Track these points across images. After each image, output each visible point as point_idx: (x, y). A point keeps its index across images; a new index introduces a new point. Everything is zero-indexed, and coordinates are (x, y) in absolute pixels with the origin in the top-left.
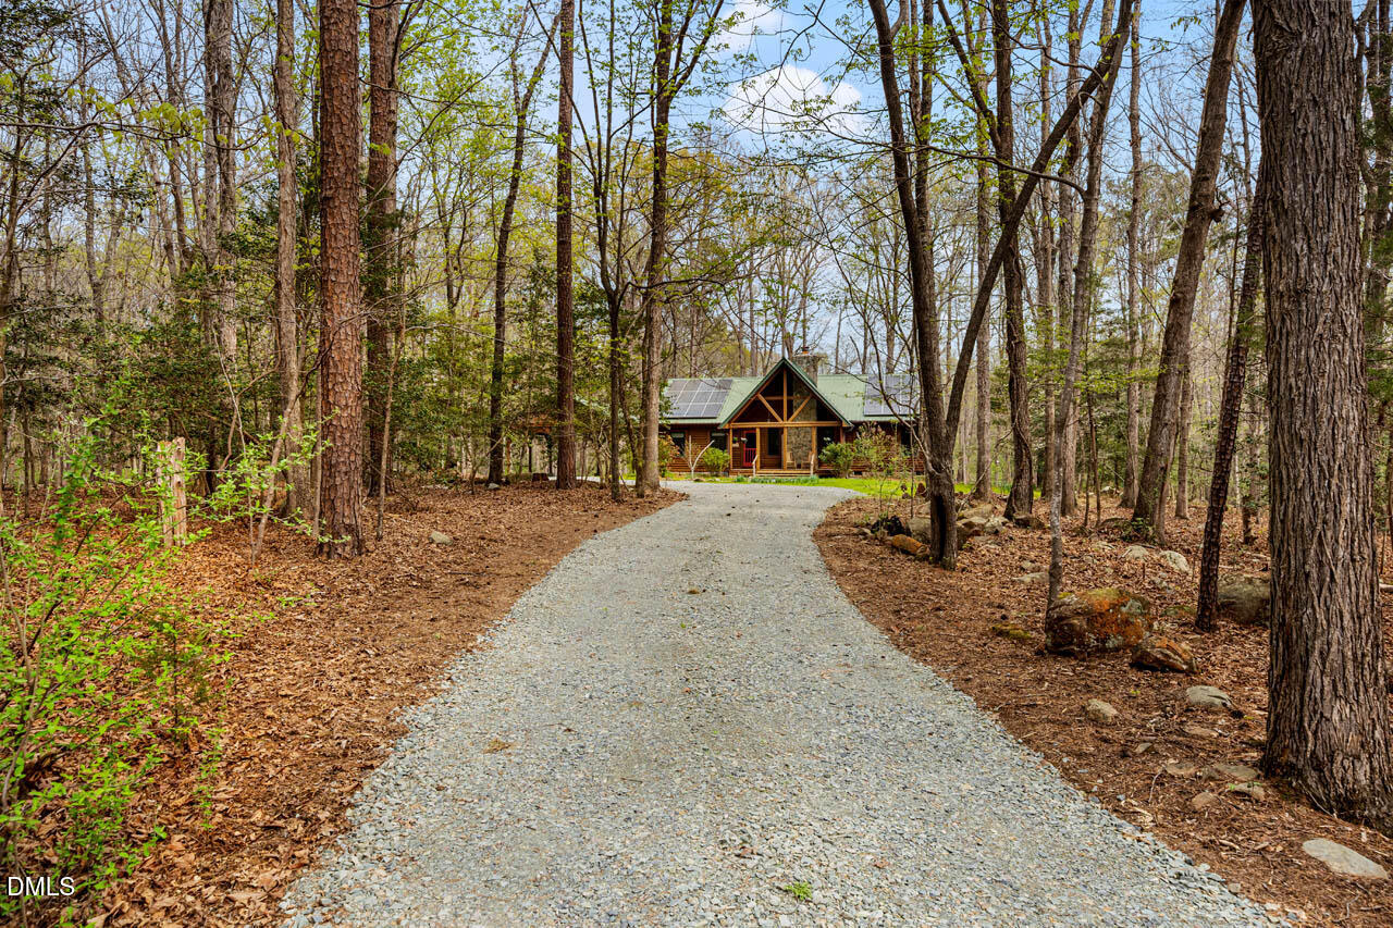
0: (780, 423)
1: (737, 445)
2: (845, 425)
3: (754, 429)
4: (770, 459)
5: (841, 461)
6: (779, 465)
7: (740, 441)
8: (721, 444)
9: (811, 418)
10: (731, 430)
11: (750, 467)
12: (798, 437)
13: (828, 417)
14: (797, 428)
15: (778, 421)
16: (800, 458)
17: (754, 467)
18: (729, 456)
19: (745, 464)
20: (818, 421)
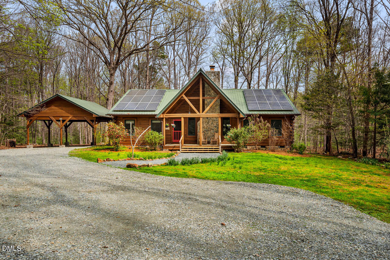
0: (197, 115)
1: (168, 129)
2: (242, 116)
3: (180, 118)
4: (190, 137)
5: (241, 141)
6: (196, 141)
7: (170, 126)
8: (157, 128)
9: (217, 112)
10: (165, 118)
11: (179, 143)
12: (208, 123)
13: (226, 112)
14: (207, 118)
15: (196, 113)
16: (209, 137)
17: (180, 143)
18: (163, 136)
19: (173, 141)
20: (220, 113)
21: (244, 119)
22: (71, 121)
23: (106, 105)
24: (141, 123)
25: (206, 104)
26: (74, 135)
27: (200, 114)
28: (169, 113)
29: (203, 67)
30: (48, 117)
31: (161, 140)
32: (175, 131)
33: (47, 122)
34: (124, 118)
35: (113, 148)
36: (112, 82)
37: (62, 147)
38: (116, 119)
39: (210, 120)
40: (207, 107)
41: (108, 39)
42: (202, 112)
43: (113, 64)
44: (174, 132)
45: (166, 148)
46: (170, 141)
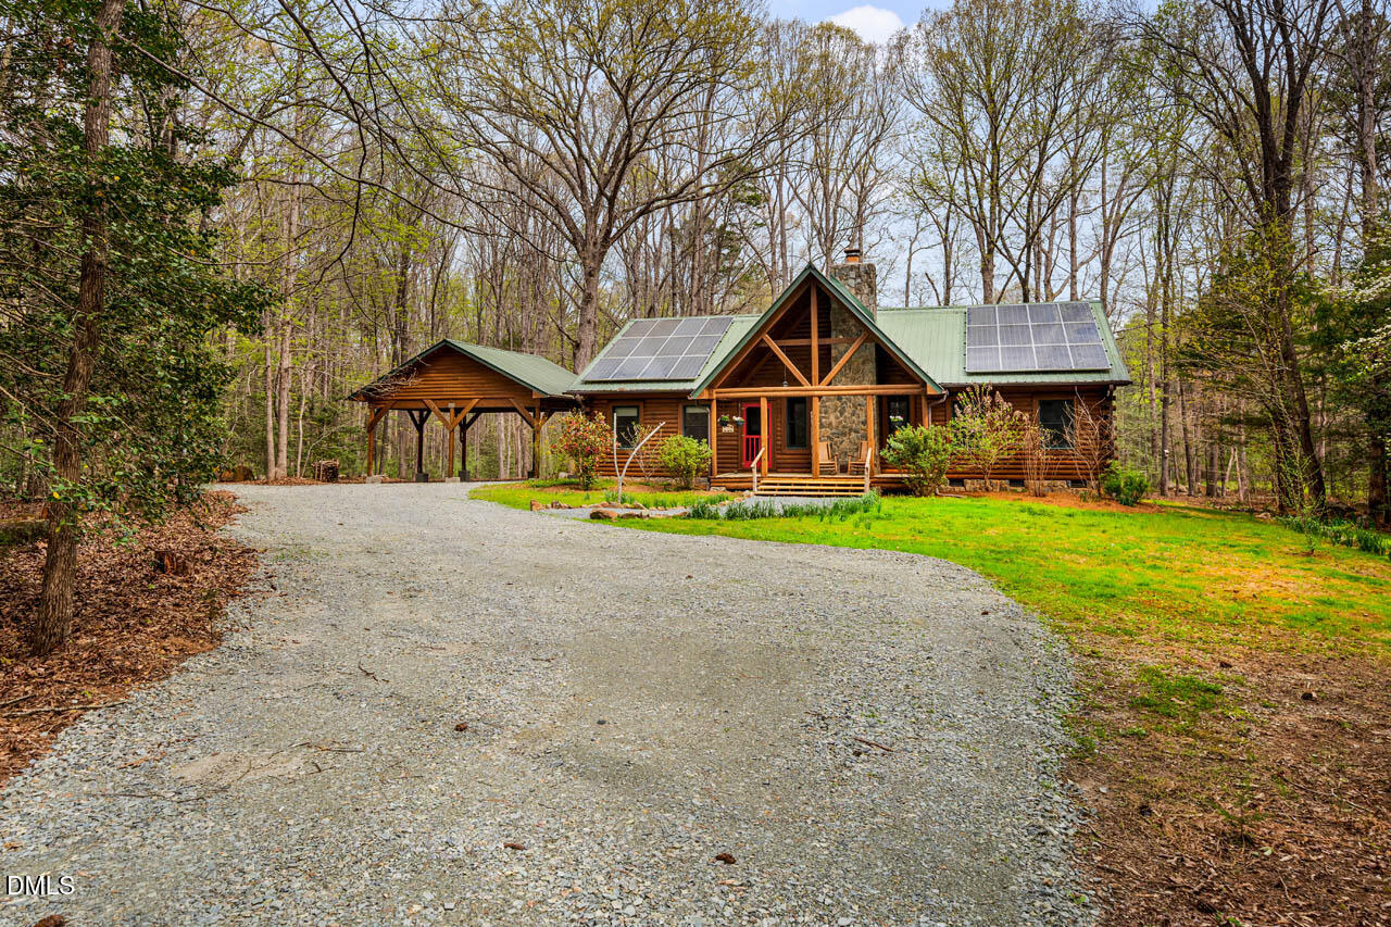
1: (726, 430)
4: (790, 454)
5: (925, 461)
7: (730, 422)
8: (697, 430)
9: (867, 378)
10: (715, 402)
11: (750, 471)
12: (842, 414)
13: (899, 378)
14: (839, 398)
15: (801, 385)
16: (845, 453)
17: (755, 470)
18: (709, 450)
19: (745, 464)
20: (878, 383)
21: (941, 401)
22: (477, 411)
23: (572, 362)
25: (835, 357)
26: (483, 452)
27: (814, 388)
28: (727, 385)
29: (886, 226)
30: (421, 400)
31: (704, 460)
32: (750, 437)
33: (416, 414)
34: (610, 401)
35: (578, 484)
36: (590, 294)
37: (454, 481)
38: (591, 403)
39: (846, 403)
40: (834, 365)
41: (580, 177)
42: (820, 383)
43: (595, 244)
44: (748, 439)
45: (719, 483)
46: (735, 465)
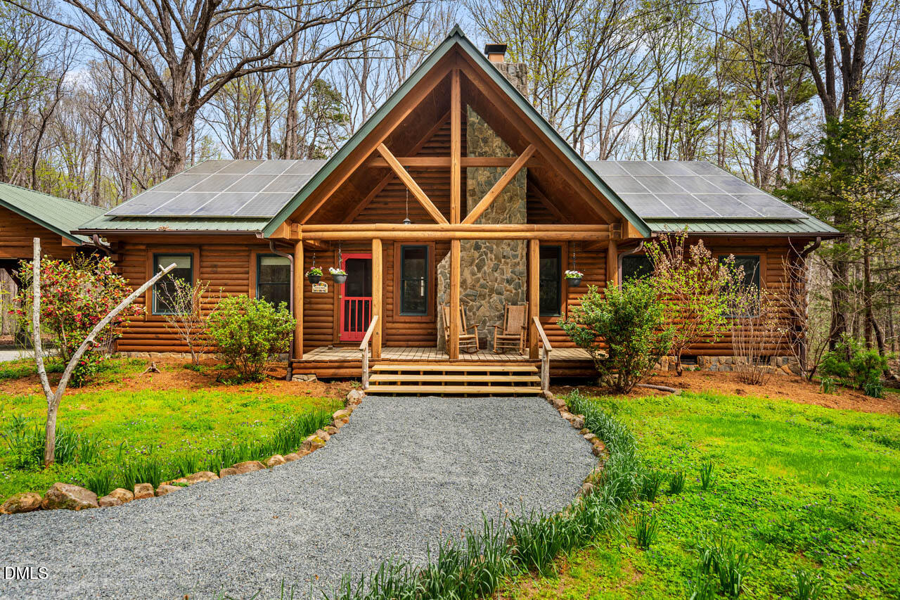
0: (439, 229)
1: (323, 288)
3: (366, 244)
4: (409, 323)
7: (329, 277)
10: (304, 240)
11: (361, 346)
12: (479, 269)
14: (477, 246)
15: (436, 222)
16: (484, 322)
18: (291, 319)
19: (344, 335)
21: (638, 249)
24: (216, 266)
25: (474, 190)
27: (453, 226)
28: (318, 219)
31: (283, 335)
32: (350, 299)
34: (149, 246)
36: (177, 154)
38: (122, 248)
39: (486, 255)
40: (476, 203)
42: (462, 220)
43: (183, 104)
44: (347, 302)
45: (308, 367)
46: (330, 337)
